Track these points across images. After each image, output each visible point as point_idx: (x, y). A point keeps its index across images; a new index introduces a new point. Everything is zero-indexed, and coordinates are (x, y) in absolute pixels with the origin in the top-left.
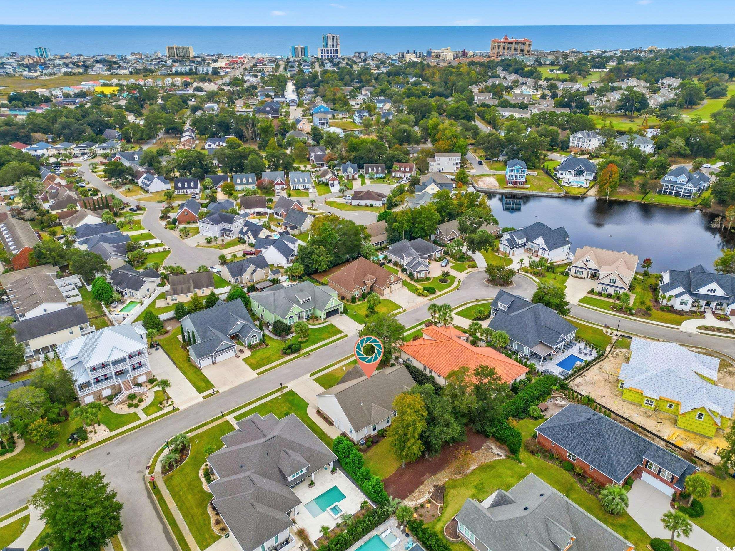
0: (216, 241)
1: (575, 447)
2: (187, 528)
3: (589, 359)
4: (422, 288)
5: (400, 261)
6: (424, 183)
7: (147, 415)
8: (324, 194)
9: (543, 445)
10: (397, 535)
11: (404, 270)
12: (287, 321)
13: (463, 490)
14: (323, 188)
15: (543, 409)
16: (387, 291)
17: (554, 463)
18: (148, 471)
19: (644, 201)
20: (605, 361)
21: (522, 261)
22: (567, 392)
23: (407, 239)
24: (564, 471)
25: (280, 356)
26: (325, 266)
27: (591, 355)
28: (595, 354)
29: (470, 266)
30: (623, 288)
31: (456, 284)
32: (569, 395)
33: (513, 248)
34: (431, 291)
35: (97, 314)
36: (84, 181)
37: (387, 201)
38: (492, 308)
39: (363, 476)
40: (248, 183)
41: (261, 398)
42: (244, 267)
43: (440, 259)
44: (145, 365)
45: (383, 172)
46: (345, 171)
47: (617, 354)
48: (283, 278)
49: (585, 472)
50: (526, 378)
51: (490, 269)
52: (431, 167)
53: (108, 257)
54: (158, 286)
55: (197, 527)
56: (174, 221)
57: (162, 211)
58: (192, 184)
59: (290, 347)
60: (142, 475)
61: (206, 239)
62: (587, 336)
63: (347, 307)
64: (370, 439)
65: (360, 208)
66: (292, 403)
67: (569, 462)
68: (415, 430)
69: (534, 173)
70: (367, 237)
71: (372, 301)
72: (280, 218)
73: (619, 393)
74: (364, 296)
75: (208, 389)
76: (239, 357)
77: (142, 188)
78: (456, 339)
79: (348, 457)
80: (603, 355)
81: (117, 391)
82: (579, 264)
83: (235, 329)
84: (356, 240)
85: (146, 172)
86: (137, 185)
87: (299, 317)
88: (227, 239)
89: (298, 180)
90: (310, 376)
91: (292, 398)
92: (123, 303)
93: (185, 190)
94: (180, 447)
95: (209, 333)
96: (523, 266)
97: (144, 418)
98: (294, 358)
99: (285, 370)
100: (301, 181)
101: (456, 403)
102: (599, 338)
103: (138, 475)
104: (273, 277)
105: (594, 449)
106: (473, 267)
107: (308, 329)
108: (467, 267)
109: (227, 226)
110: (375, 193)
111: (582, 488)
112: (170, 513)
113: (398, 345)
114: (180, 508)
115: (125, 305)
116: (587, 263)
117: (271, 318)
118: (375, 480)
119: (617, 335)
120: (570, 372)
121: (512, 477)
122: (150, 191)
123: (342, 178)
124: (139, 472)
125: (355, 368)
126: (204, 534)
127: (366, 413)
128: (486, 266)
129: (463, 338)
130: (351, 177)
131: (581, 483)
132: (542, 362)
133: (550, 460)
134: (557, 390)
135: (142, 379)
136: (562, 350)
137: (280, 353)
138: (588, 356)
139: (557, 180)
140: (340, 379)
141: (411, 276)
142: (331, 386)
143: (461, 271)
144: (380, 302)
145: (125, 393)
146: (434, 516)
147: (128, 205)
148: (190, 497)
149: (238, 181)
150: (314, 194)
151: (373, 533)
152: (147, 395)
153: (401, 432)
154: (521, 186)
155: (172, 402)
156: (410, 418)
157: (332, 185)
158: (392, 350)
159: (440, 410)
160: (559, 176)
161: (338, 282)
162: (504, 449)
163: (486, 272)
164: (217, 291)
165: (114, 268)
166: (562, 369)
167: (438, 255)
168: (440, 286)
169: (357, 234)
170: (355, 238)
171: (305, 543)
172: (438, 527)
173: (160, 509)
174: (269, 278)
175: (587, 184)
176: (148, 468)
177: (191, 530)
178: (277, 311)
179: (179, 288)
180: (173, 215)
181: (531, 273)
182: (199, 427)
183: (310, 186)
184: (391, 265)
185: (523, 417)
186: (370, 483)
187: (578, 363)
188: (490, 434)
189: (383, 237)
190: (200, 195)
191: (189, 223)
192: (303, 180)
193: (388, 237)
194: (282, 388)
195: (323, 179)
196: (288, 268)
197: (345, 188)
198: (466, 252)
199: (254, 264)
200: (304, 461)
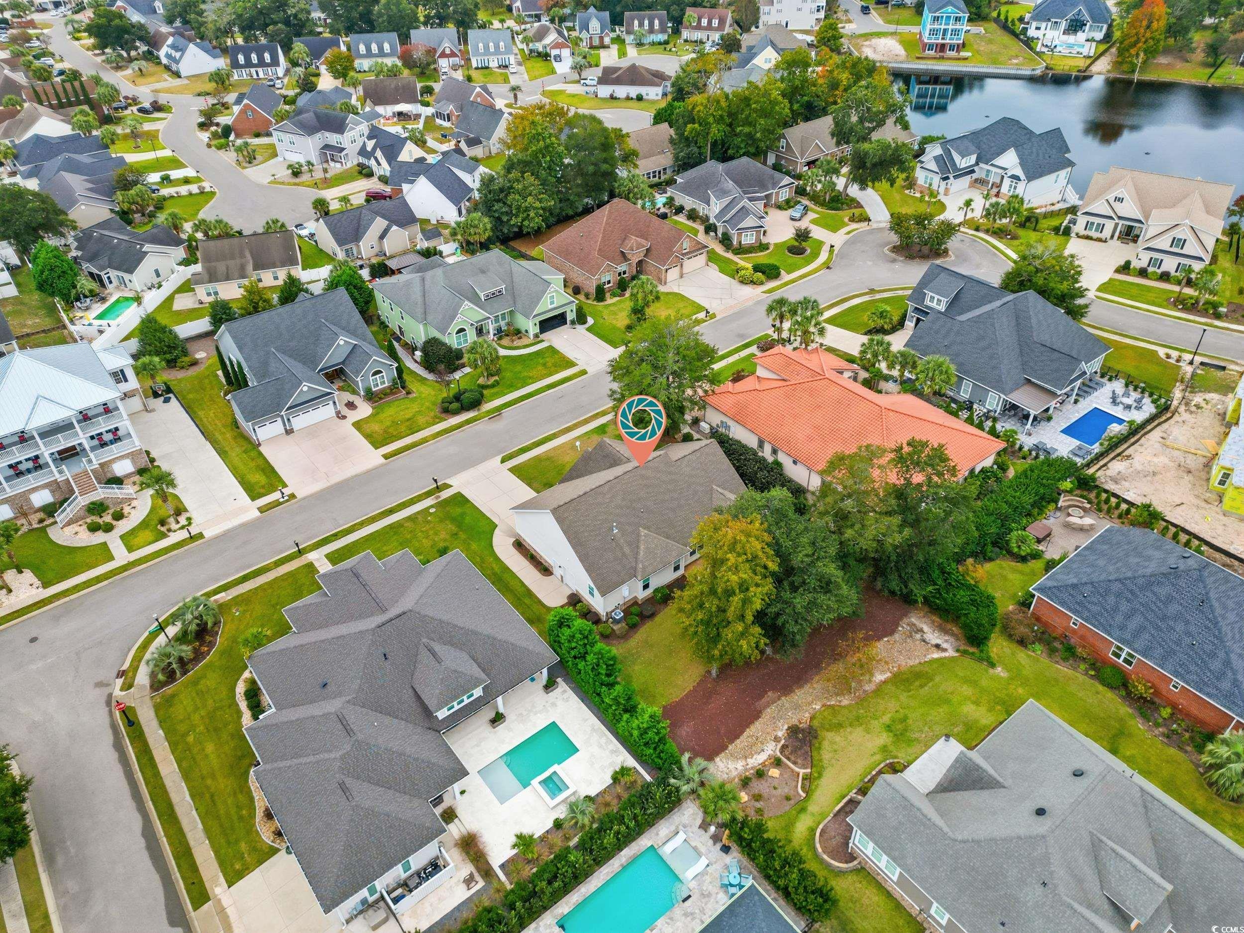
0: (311, 171)
1: (1137, 634)
2: (200, 826)
3: (1139, 417)
4: (750, 266)
5: (702, 209)
6: (750, 48)
7: (130, 549)
8: (541, 76)
9: (1046, 624)
10: (703, 849)
11: (710, 228)
12: (452, 341)
13: (857, 734)
14: (538, 65)
15: (1041, 537)
16: (673, 274)
17: (1075, 669)
18: (119, 682)
19: (1214, 82)
20: (1172, 421)
21: (968, 203)
22: (1092, 496)
23: (718, 160)
24: (1101, 688)
25: (436, 417)
26: (538, 220)
27: (1138, 408)
28: (1149, 408)
29: (853, 219)
30: (1201, 259)
31: (823, 256)
32: (1098, 504)
33: (947, 178)
34: (770, 272)
35: (47, 323)
36: (52, 55)
37: (673, 85)
38: (911, 305)
39: (618, 704)
40: (382, 53)
41: (391, 511)
42: (363, 223)
43: (788, 205)
44: (129, 435)
45: (663, 30)
46: (585, 27)
47: (1198, 407)
48: (448, 248)
49: (1157, 693)
50: (995, 463)
51: (898, 223)
52: (763, 19)
53: (73, 202)
54: (180, 264)
55: (221, 826)
56: (227, 131)
57: (202, 113)
58: (267, 57)
59: (457, 398)
60: (107, 691)
61: (290, 166)
62: (1128, 366)
63: (586, 309)
64: (635, 610)
65: (615, 103)
66: (458, 522)
67: (1115, 666)
68: (746, 602)
69: (979, 29)
70: (629, 157)
71: (640, 296)
72: (446, 124)
73: (1214, 497)
74: (622, 286)
75: (271, 489)
76: (344, 417)
77: (167, 68)
78: (833, 375)
79: (583, 657)
80: (1167, 408)
81: (63, 495)
82: (1099, 207)
83: (333, 356)
84: (605, 161)
85: (173, 35)
86: (157, 61)
87: (480, 331)
88: (335, 168)
89: (486, 47)
90: (503, 461)
91: (459, 510)
92: (103, 300)
93: (253, 70)
94: (193, 627)
95: (273, 366)
96: (970, 215)
97: (121, 555)
98: (468, 422)
99: (446, 447)
100: (492, 50)
101: (849, 533)
102: (1153, 369)
103: (98, 691)
104: (424, 245)
105: (1187, 640)
106: (860, 221)
107: (498, 357)
108: (846, 220)
109: (333, 138)
110: (647, 70)
111: (1150, 729)
112: (163, 787)
113: (700, 392)
114: (186, 775)
115: (108, 304)
116: (1117, 206)
117: (418, 333)
118: (646, 717)
119: (1191, 363)
120: (1096, 448)
121: (977, 703)
122: (183, 74)
123: (577, 42)
124: (100, 684)
125: (601, 446)
126: (237, 841)
127: (627, 550)
128: (888, 217)
129: (847, 374)
130: (596, 42)
131: (1146, 718)
132: (1029, 426)
133: (1065, 659)
134: (1070, 492)
135: (123, 468)
136: (1074, 397)
137: (437, 411)
138: (1133, 411)
139: (1029, 43)
140: (568, 468)
141: (726, 241)
142: (549, 485)
143: (834, 229)
144: (658, 298)
145: (82, 501)
146: (788, 799)
147: (135, 101)
148: (210, 748)
149: (362, 49)
150: (519, 75)
151: (644, 842)
152: (134, 503)
153: (712, 604)
154: (953, 54)
155: (189, 519)
156: (734, 578)
157: (558, 58)
158: (687, 404)
159: (809, 551)
160: (1032, 32)
161: (566, 253)
162: (953, 635)
163: (891, 229)
164: (304, 275)
165: (84, 224)
166: (1077, 443)
167: (784, 195)
168: (790, 261)
169: (606, 147)
170: (604, 155)
171: (478, 869)
172: (801, 828)
173: (139, 776)
174: (418, 247)
175: (1090, 49)
176: (121, 674)
177: (207, 831)
178: (430, 318)
179: (221, 267)
180: (224, 120)
181: (987, 231)
182: (245, 579)
183: (512, 61)
184: (681, 219)
185: (993, 555)
186: (635, 723)
187: (1115, 429)
188: (920, 600)
189: (665, 160)
190: (286, 80)
191: (257, 135)
192: (497, 47)
193: (676, 158)
194: (438, 489)
195: (539, 46)
196: (458, 224)
197: (583, 62)
198: (846, 187)
199: (384, 217)
200: (476, 671)
